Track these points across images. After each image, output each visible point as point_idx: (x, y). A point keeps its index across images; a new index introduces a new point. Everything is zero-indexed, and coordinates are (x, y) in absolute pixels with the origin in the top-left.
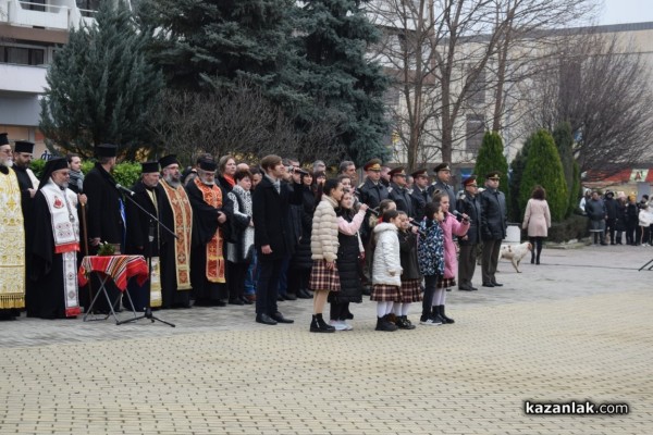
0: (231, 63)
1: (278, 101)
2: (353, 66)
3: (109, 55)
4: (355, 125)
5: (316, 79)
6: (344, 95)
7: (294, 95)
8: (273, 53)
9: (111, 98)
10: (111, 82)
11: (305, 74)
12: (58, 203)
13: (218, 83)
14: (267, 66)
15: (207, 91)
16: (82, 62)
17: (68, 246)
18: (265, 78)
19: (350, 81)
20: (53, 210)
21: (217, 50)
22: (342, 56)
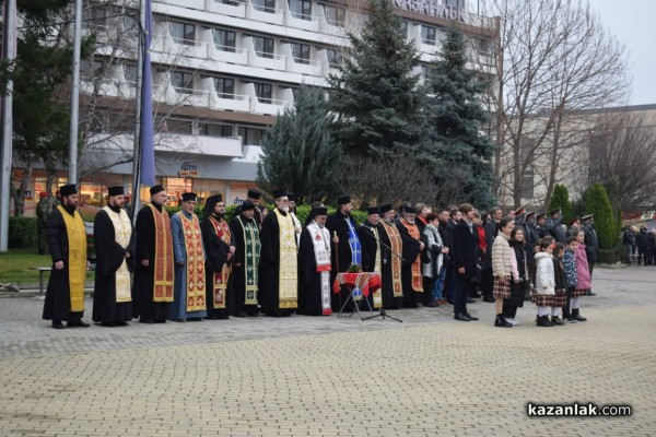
0: (390, 137)
1: (422, 163)
2: (470, 139)
3: (306, 131)
4: (472, 180)
5: (446, 148)
6: (464, 159)
7: (433, 159)
8: (419, 129)
9: (307, 162)
10: (307, 149)
11: (439, 145)
12: (318, 237)
13: (381, 151)
14: (414, 139)
15: (375, 157)
16: (287, 137)
17: (324, 267)
18: (414, 148)
19: (470, 149)
20: (315, 242)
21: (380, 127)
22: (463, 131)
